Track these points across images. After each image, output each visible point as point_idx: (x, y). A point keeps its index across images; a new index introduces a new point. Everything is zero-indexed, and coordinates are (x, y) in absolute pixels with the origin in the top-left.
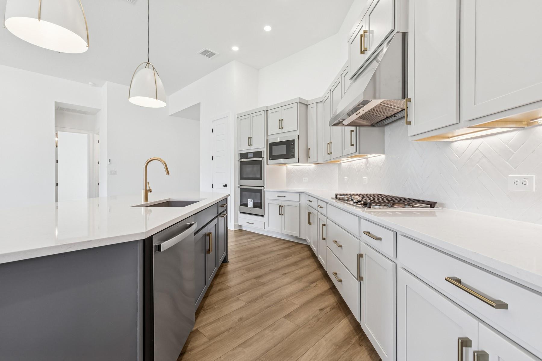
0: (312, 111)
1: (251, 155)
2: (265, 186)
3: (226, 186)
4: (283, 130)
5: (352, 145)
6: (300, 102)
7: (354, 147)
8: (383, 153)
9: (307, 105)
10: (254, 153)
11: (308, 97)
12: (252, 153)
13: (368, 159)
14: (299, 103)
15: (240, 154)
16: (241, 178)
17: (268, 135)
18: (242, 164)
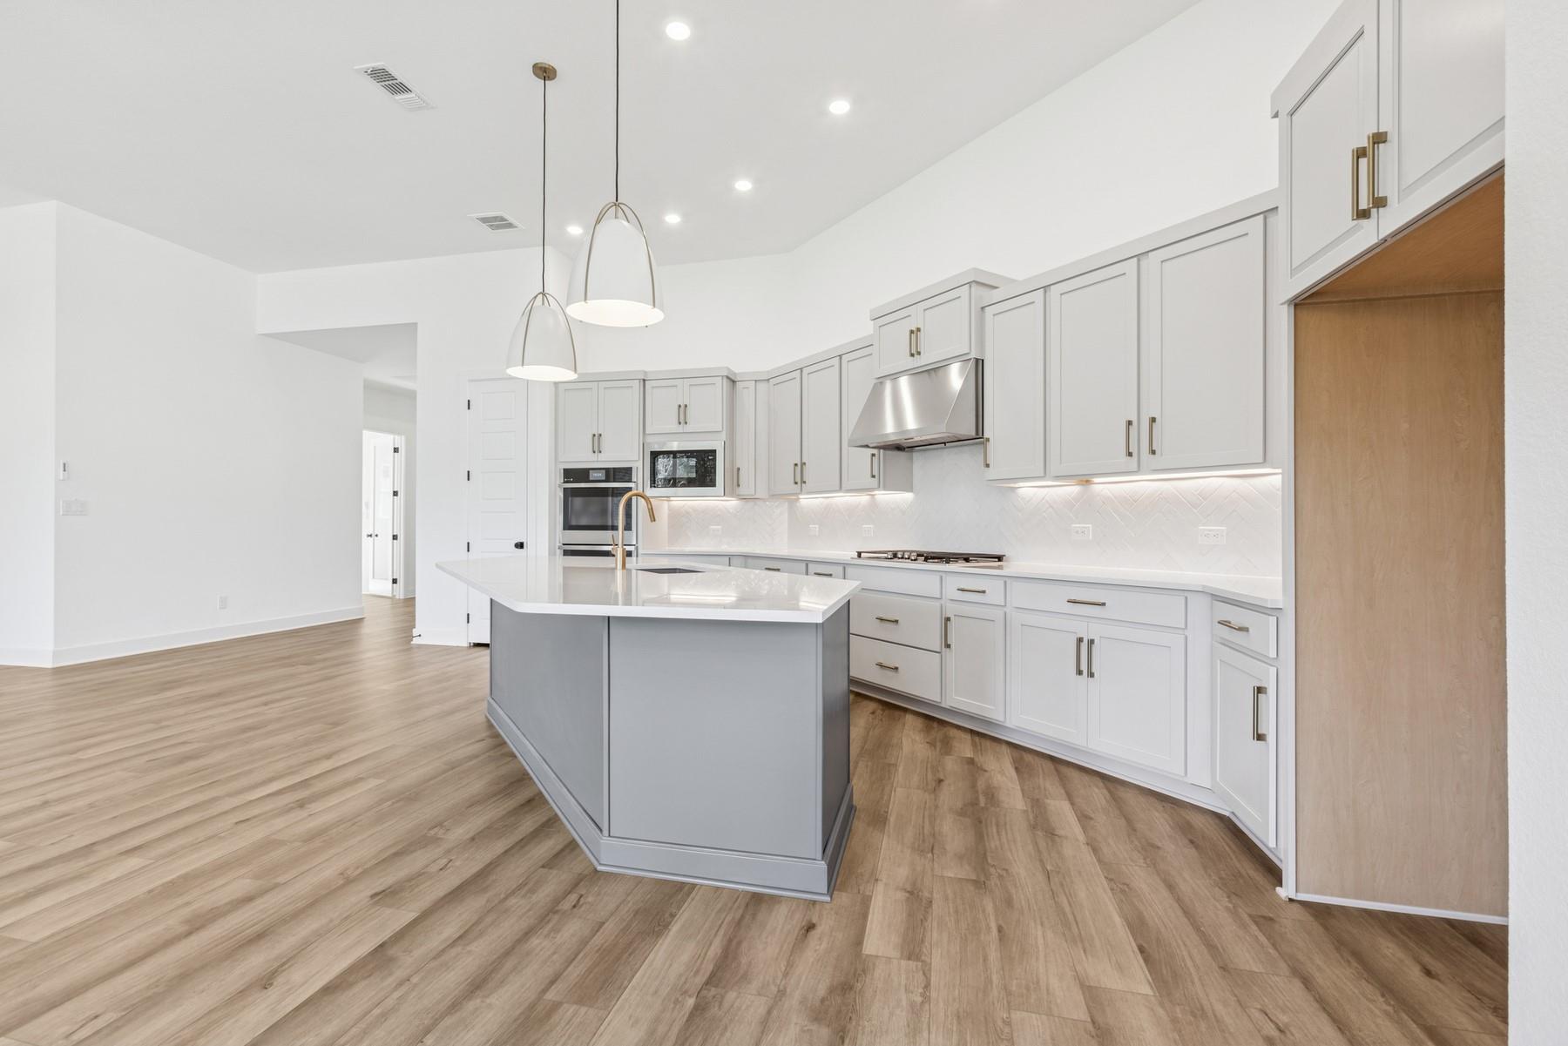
0: (746, 395)
1: (601, 475)
2: (640, 545)
3: (520, 545)
4: (688, 428)
5: (873, 476)
6: (728, 377)
7: (876, 480)
8: (909, 488)
9: (734, 382)
10: (607, 470)
11: (738, 368)
12: (604, 471)
13: (876, 497)
14: (725, 379)
15: (564, 470)
16: (568, 526)
17: (647, 432)
18: (569, 494)
